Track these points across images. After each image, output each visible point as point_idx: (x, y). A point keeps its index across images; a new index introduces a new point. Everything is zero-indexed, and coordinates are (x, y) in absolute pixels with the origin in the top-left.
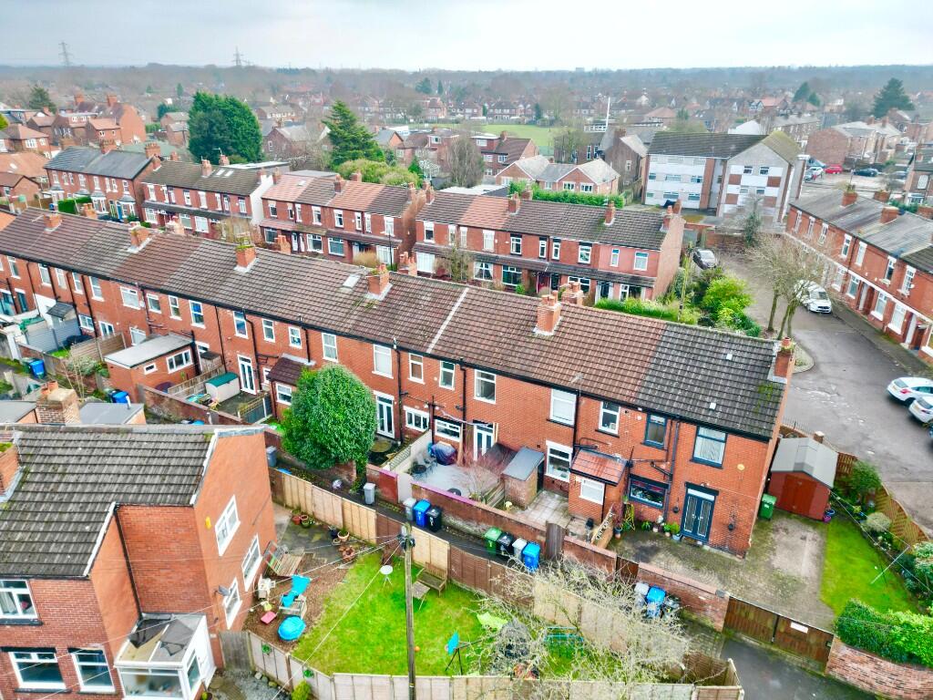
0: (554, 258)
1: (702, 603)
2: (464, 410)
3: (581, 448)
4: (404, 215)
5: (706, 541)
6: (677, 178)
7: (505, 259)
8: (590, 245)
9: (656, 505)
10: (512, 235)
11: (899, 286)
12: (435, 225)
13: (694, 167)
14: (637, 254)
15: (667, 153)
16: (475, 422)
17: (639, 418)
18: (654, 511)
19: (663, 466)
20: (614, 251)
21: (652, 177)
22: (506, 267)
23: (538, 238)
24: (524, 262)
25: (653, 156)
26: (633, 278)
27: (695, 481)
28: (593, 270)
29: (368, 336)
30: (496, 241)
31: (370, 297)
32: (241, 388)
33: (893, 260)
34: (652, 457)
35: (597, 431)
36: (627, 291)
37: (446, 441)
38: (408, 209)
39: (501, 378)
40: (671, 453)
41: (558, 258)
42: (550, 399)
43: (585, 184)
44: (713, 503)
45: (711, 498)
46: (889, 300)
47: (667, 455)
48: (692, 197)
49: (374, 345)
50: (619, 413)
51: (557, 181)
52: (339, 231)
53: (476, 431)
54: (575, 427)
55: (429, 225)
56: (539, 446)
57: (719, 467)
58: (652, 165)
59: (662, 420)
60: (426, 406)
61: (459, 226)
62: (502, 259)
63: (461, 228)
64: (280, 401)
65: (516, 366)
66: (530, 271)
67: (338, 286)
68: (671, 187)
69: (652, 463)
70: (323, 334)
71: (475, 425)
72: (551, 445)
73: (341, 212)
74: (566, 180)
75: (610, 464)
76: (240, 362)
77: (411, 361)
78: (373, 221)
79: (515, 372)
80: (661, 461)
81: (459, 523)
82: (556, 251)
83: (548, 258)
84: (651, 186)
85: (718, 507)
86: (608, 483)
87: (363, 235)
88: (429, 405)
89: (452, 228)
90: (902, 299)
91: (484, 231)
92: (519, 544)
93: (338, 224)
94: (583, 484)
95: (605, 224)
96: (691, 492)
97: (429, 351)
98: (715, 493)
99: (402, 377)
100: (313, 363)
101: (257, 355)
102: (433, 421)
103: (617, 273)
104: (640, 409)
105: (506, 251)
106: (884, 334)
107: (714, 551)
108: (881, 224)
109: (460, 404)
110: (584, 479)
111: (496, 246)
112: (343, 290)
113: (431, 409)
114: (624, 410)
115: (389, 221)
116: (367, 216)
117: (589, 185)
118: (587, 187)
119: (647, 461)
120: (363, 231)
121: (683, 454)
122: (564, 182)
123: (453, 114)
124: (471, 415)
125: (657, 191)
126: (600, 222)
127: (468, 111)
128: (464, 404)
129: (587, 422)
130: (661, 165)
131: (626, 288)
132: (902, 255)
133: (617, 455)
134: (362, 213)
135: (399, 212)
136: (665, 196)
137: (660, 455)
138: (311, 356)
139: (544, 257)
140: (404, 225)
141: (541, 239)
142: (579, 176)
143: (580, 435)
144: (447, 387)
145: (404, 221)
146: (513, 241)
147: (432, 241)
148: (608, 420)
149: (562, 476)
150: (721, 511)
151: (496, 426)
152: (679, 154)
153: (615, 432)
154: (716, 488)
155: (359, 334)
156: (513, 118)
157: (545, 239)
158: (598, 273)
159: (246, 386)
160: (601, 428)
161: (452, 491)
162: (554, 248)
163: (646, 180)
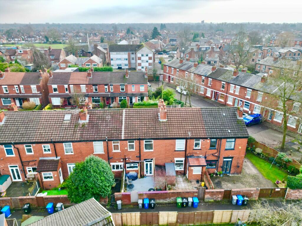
0: (111, 91)
1: (252, 194)
2: (140, 157)
3: (188, 157)
4: (41, 84)
5: (229, 173)
6: (120, 59)
7: (92, 94)
8: (124, 85)
9: (213, 168)
10: (93, 85)
11: (208, 84)
12: (57, 85)
13: (124, 55)
14: (141, 86)
15: (115, 51)
16: (145, 160)
17: (208, 141)
18: (213, 169)
19: (216, 155)
20: (133, 86)
21: (112, 60)
22: (93, 97)
23: (104, 85)
24: (100, 94)
25: (111, 53)
26: (141, 94)
27: (226, 156)
28: (126, 93)
29: (90, 139)
30: (87, 88)
31: (81, 122)
32: (12, 180)
33: (204, 77)
34: (212, 153)
35: (193, 149)
36: (140, 99)
37: (132, 171)
38: (41, 81)
39: (155, 141)
40: (219, 150)
41: (113, 91)
42: (175, 143)
43: (94, 64)
44: (231, 161)
45: (231, 159)
46: (205, 88)
47: (218, 150)
48: (126, 65)
49: (94, 142)
50: (201, 142)
51: (83, 64)
52: (6, 95)
53: (145, 163)
54: (186, 151)
55: (55, 86)
56: (172, 161)
57: (233, 149)
58: (111, 56)
59: (215, 140)
60: (122, 160)
61: (69, 85)
62: (90, 94)
63: (70, 86)
64: (44, 180)
65: (161, 135)
66: (103, 97)
67: (62, 120)
68: (119, 62)
69: (213, 155)
70: (64, 144)
71: (145, 161)
72: (176, 159)
73: (6, 86)
74: (87, 63)
75: (200, 159)
76: (10, 169)
77: (113, 144)
78: (25, 88)
79: (162, 137)
80: (216, 153)
81: (161, 201)
82: (112, 89)
83: (109, 92)
84: (112, 62)
85: (233, 162)
86: (203, 166)
87: (21, 95)
88: (123, 159)
89: (66, 86)
90: (209, 87)
91: (81, 85)
92: (190, 200)
93: (5, 92)
94: (194, 169)
95: (126, 77)
96: (225, 160)
97: (123, 138)
98: (232, 158)
99: (109, 152)
100: (59, 158)
101: (22, 162)
102: (126, 165)
103: (135, 93)
104: (209, 138)
105: (92, 91)
106: (205, 98)
107: (233, 175)
108: (194, 68)
109: (138, 155)
110: (194, 167)
111: (87, 90)
112: (65, 122)
113: (124, 160)
114: (203, 140)
115: (34, 87)
116: (22, 86)
117: (96, 64)
118: (95, 65)
119: (211, 154)
120: (20, 92)
121: (222, 149)
122: (86, 64)
123: (10, 41)
124: (142, 158)
125: (114, 64)
126: (124, 77)
127: (16, 39)
128: (140, 154)
129: (190, 148)
130: (113, 55)
131: (139, 98)
132: (207, 75)
133: (201, 156)
134: (18, 85)
135: (38, 82)
136: (117, 65)
137: (215, 151)
138: (58, 154)
139: (107, 91)
140: (41, 87)
141: (105, 85)
142: (91, 61)
143: (187, 153)
144: (132, 150)
145: (41, 86)
146: (94, 87)
147: (57, 92)
148: (197, 145)
149: (180, 169)
150: (234, 163)
151: (154, 159)
152: (120, 52)
153: (200, 148)
154: (233, 156)
155: (86, 139)
156: (36, 41)
157: (107, 85)
158: (128, 94)
159: (15, 178)
160: (195, 148)
161: (150, 190)
162: (111, 88)
163: (110, 61)
